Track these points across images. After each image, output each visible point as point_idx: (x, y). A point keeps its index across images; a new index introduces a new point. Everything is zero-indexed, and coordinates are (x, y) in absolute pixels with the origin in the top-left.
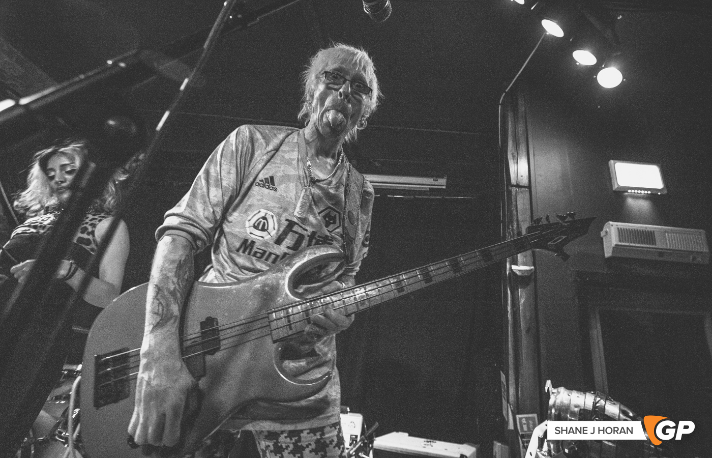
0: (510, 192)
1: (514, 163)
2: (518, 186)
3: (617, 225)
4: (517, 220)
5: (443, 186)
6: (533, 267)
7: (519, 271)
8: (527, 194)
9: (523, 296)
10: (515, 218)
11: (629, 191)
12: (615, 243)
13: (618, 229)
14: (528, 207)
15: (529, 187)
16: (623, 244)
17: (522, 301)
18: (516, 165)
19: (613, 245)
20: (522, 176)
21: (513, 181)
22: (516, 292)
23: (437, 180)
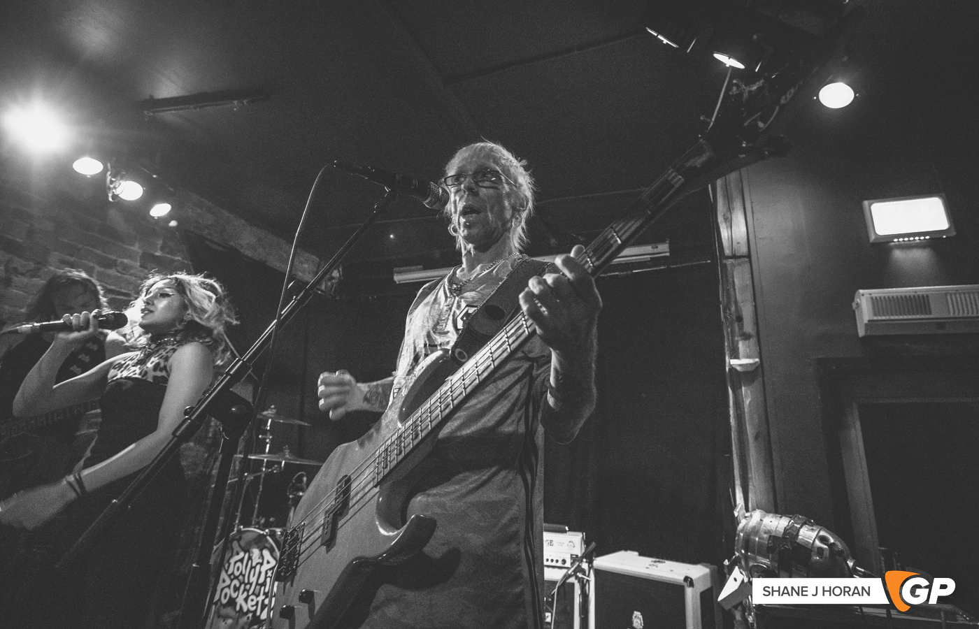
0: (724, 267)
1: (727, 227)
2: (734, 257)
3: (870, 294)
4: (736, 302)
5: (666, 252)
6: (757, 360)
7: (740, 365)
8: (747, 266)
9: (748, 395)
10: (733, 299)
11: (896, 240)
12: (868, 319)
13: (872, 298)
14: (749, 282)
15: (749, 256)
16: (879, 318)
17: (747, 402)
18: (729, 229)
19: (866, 322)
20: (738, 243)
21: (727, 252)
22: (739, 391)
23: (657, 247)
